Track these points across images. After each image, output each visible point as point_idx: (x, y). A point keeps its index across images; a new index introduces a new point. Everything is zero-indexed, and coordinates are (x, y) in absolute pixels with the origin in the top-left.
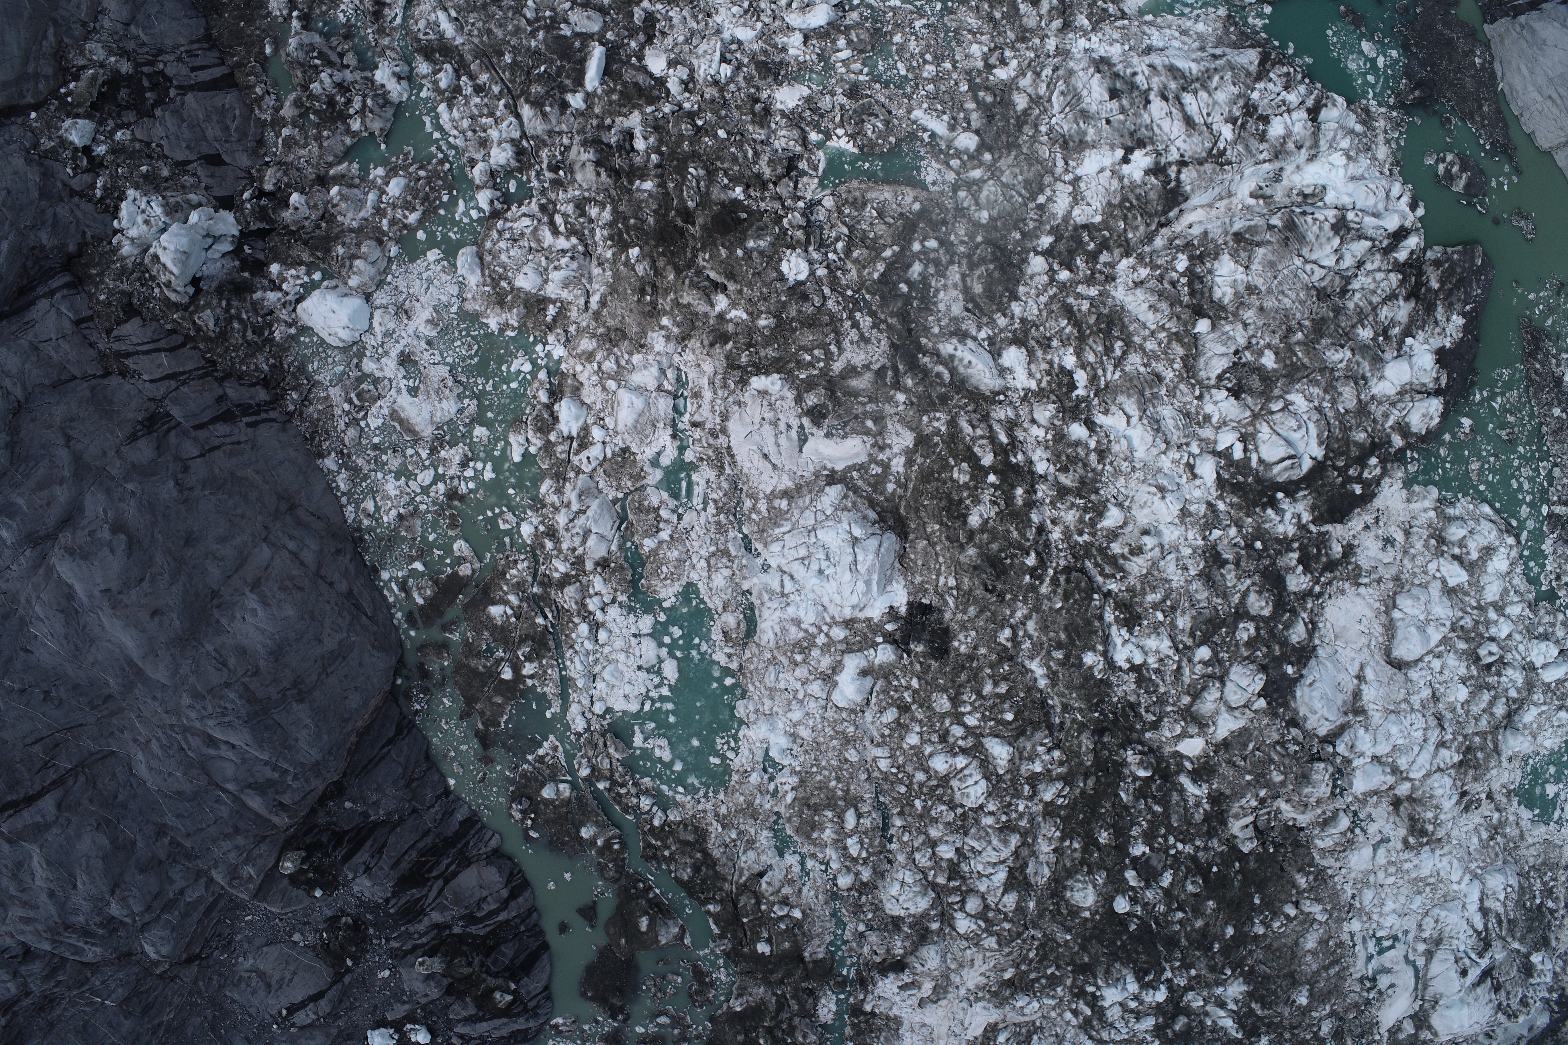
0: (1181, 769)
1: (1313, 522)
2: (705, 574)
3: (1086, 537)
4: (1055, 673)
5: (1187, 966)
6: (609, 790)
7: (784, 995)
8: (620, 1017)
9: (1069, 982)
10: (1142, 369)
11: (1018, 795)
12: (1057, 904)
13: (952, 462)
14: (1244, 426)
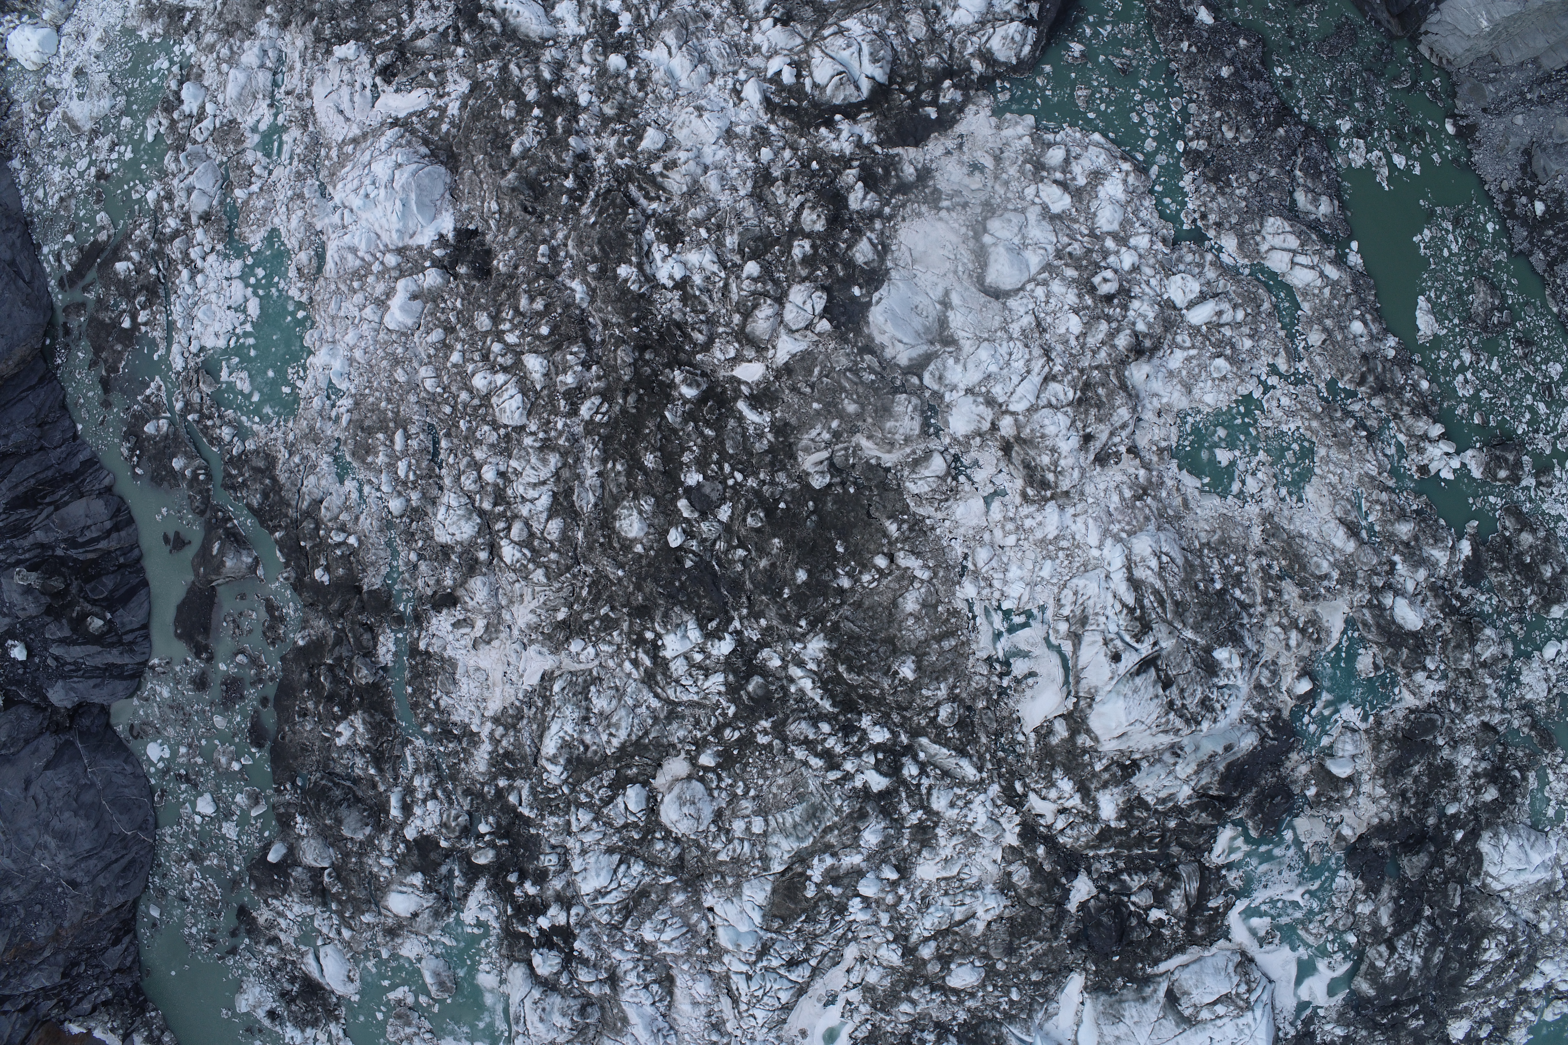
0: (738, 394)
1: (880, 144)
2: (284, 218)
3: (627, 160)
4: (594, 290)
5: (756, 615)
6: (198, 422)
7: (343, 630)
8: (204, 656)
9: (625, 626)
10: (689, 9)
11: (555, 412)
12: (609, 537)
13: (501, 101)
14: (797, 54)
